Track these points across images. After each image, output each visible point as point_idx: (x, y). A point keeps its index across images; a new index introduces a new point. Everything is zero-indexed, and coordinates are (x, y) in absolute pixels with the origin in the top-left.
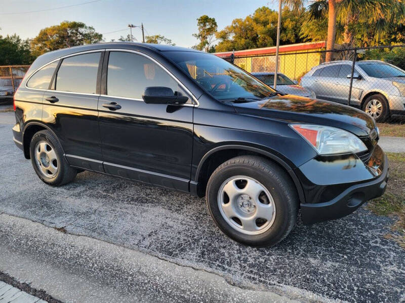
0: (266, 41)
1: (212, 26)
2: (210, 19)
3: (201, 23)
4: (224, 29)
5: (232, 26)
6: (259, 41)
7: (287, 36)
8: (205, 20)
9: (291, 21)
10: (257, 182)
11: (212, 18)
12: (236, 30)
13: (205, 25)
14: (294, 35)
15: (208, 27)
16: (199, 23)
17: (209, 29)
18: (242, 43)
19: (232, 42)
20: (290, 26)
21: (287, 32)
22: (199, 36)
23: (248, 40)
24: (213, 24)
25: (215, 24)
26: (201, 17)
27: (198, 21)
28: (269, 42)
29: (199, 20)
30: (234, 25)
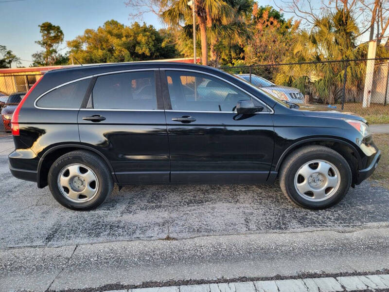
0: (123, 53)
1: (58, 35)
2: (54, 26)
3: (45, 30)
4: (75, 39)
5: (85, 36)
6: (115, 53)
7: (142, 49)
8: (47, 28)
9: (143, 36)
10: (326, 163)
11: (56, 26)
12: (90, 40)
13: (49, 33)
14: (148, 49)
15: (52, 35)
16: (41, 30)
17: (54, 37)
18: (99, 54)
19: (87, 52)
20: (143, 40)
21: (142, 46)
22: (44, 43)
23: (104, 51)
24: (58, 32)
25: (61, 32)
26: (43, 24)
27: (40, 28)
28: (126, 54)
29: (42, 27)
30: (87, 36)
